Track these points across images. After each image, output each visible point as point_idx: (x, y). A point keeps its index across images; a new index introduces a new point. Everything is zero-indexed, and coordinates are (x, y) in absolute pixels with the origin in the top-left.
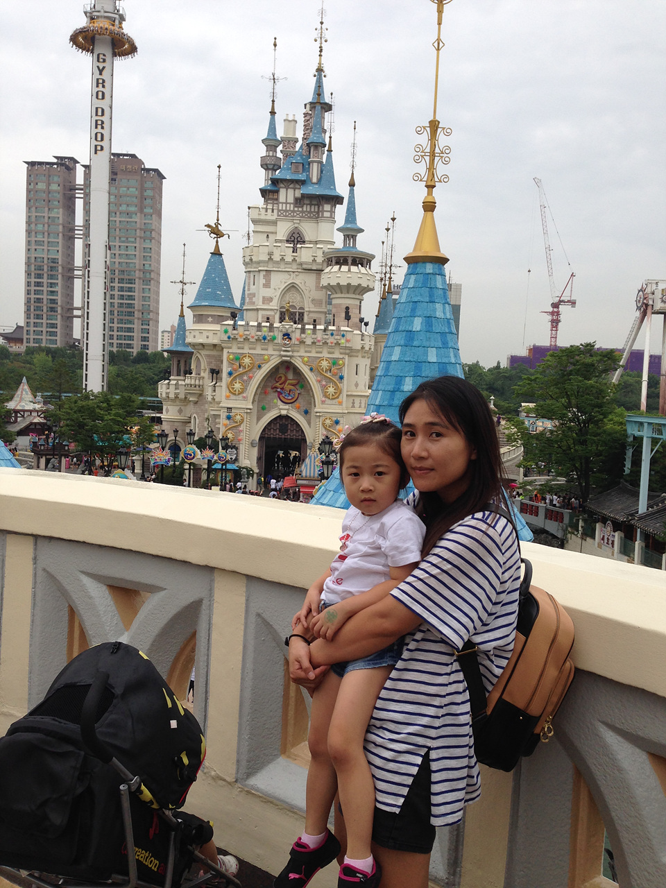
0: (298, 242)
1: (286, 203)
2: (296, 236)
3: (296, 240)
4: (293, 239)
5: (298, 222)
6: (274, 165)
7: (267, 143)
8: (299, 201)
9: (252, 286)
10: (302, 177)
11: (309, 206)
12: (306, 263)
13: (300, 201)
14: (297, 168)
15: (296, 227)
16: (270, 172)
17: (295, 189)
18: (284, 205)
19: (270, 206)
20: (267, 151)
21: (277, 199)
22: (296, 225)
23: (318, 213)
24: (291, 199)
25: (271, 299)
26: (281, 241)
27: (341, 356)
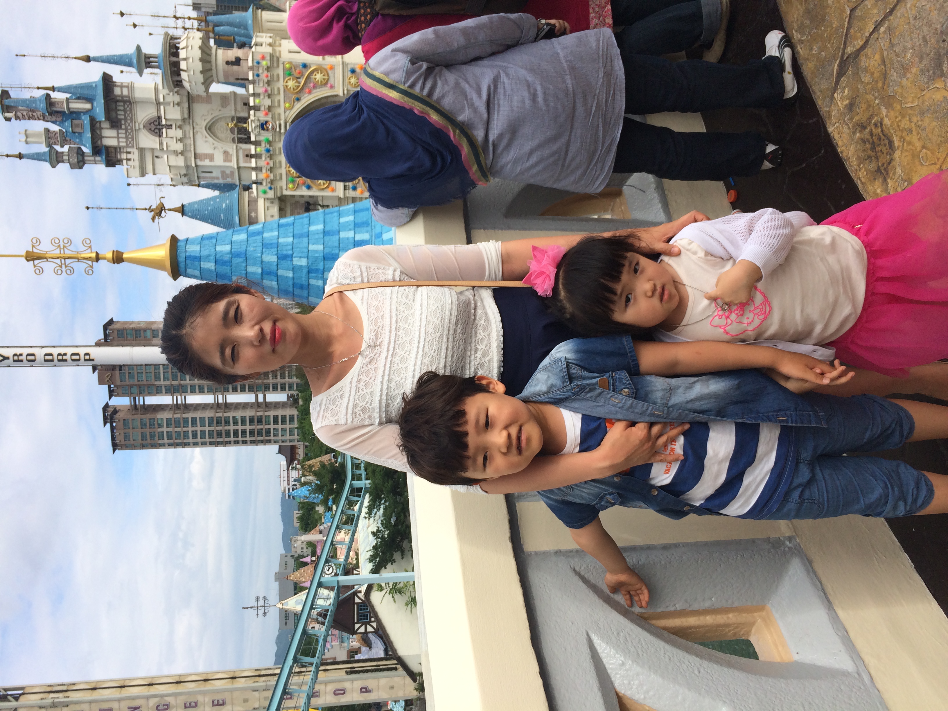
0: (159, 124)
1: (118, 138)
2: (153, 126)
3: (158, 127)
4: (157, 131)
5: (137, 124)
6: (78, 154)
7: (54, 162)
8: (115, 124)
9: (213, 175)
10: (86, 120)
11: (119, 113)
12: (182, 113)
13: (114, 122)
14: (77, 126)
15: (144, 127)
16: (86, 158)
17: (101, 129)
18: (121, 140)
19: (124, 156)
20: (63, 162)
21: (115, 148)
22: (141, 126)
23: (125, 102)
24: (112, 133)
25: (226, 153)
26: (161, 144)
27: (281, 66)
